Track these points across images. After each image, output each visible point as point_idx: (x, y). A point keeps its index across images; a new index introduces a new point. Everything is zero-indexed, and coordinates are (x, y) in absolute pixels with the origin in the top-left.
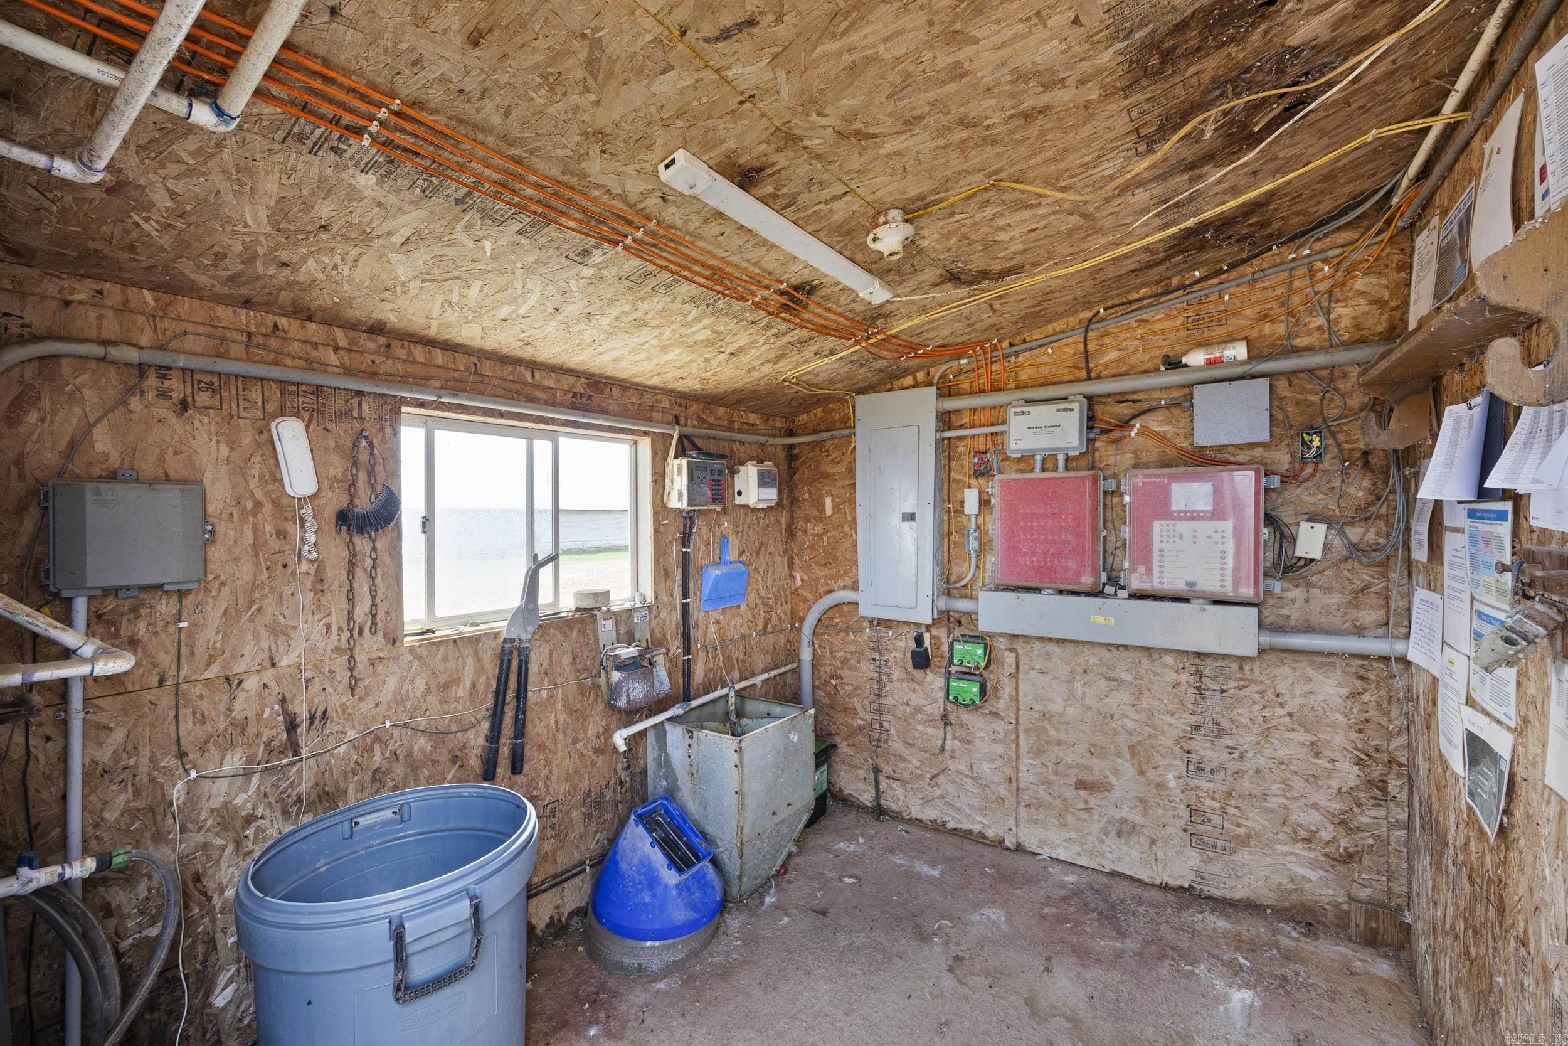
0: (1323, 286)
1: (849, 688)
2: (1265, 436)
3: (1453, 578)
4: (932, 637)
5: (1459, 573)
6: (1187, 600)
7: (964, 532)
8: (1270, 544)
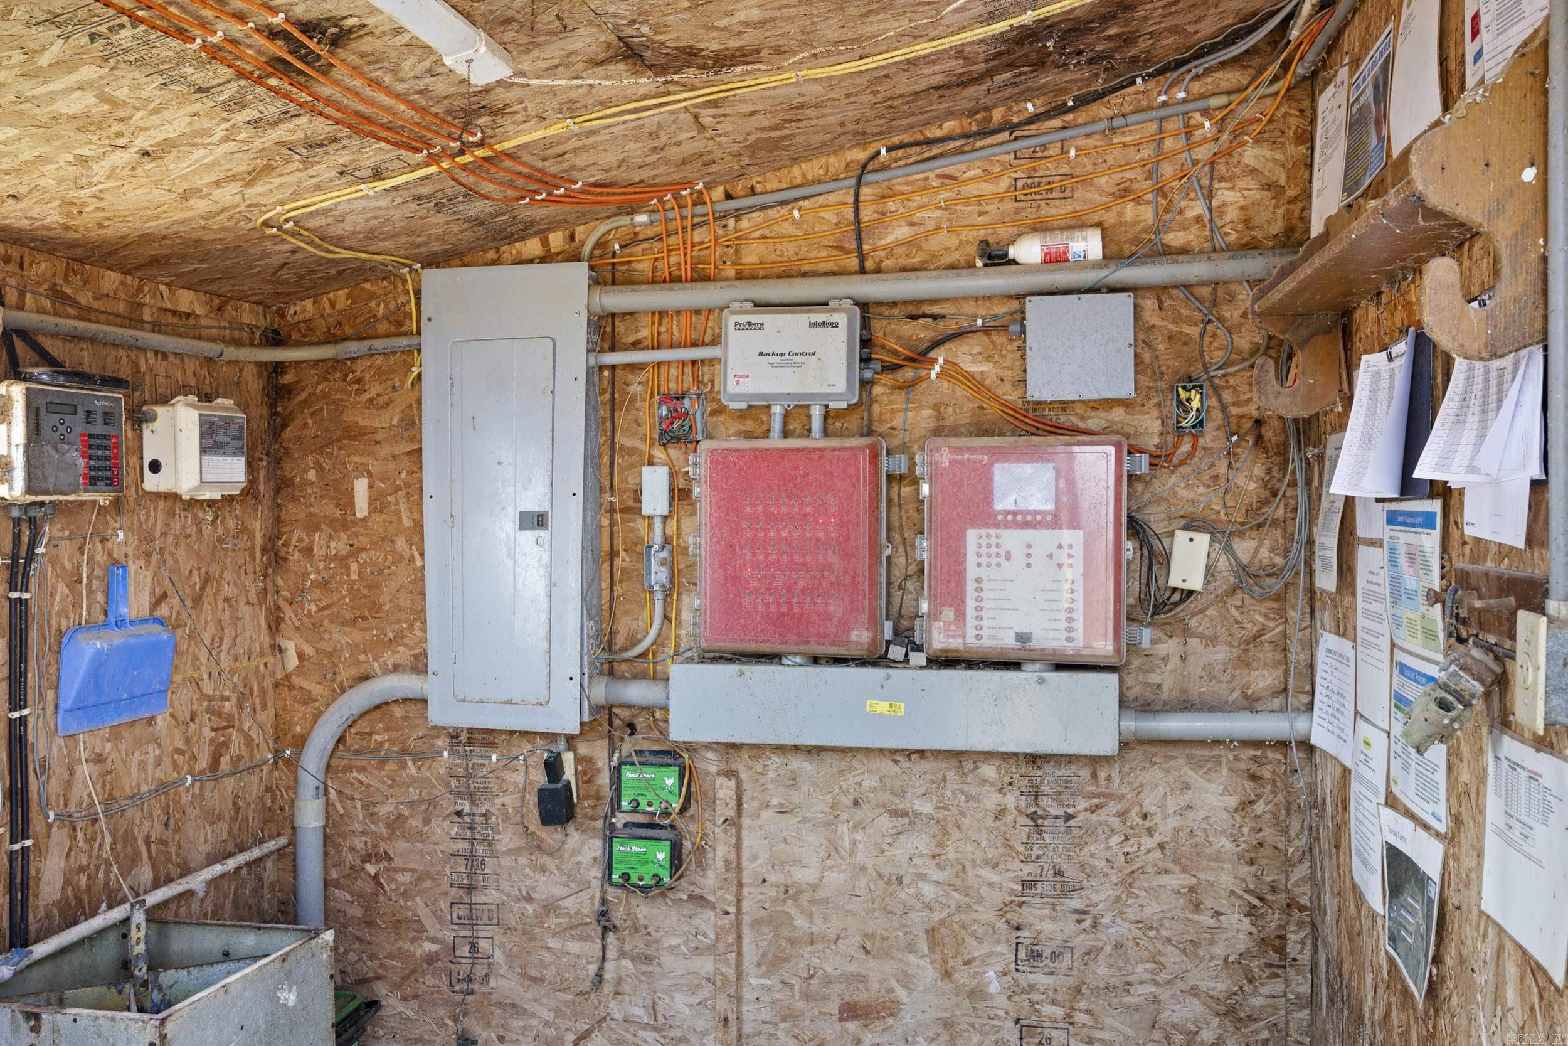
0: (1203, 153)
1: (404, 878)
2: (1126, 389)
3: (1367, 614)
4: (578, 760)
5: (1376, 607)
6: (1013, 665)
7: (640, 551)
8: (1135, 566)
